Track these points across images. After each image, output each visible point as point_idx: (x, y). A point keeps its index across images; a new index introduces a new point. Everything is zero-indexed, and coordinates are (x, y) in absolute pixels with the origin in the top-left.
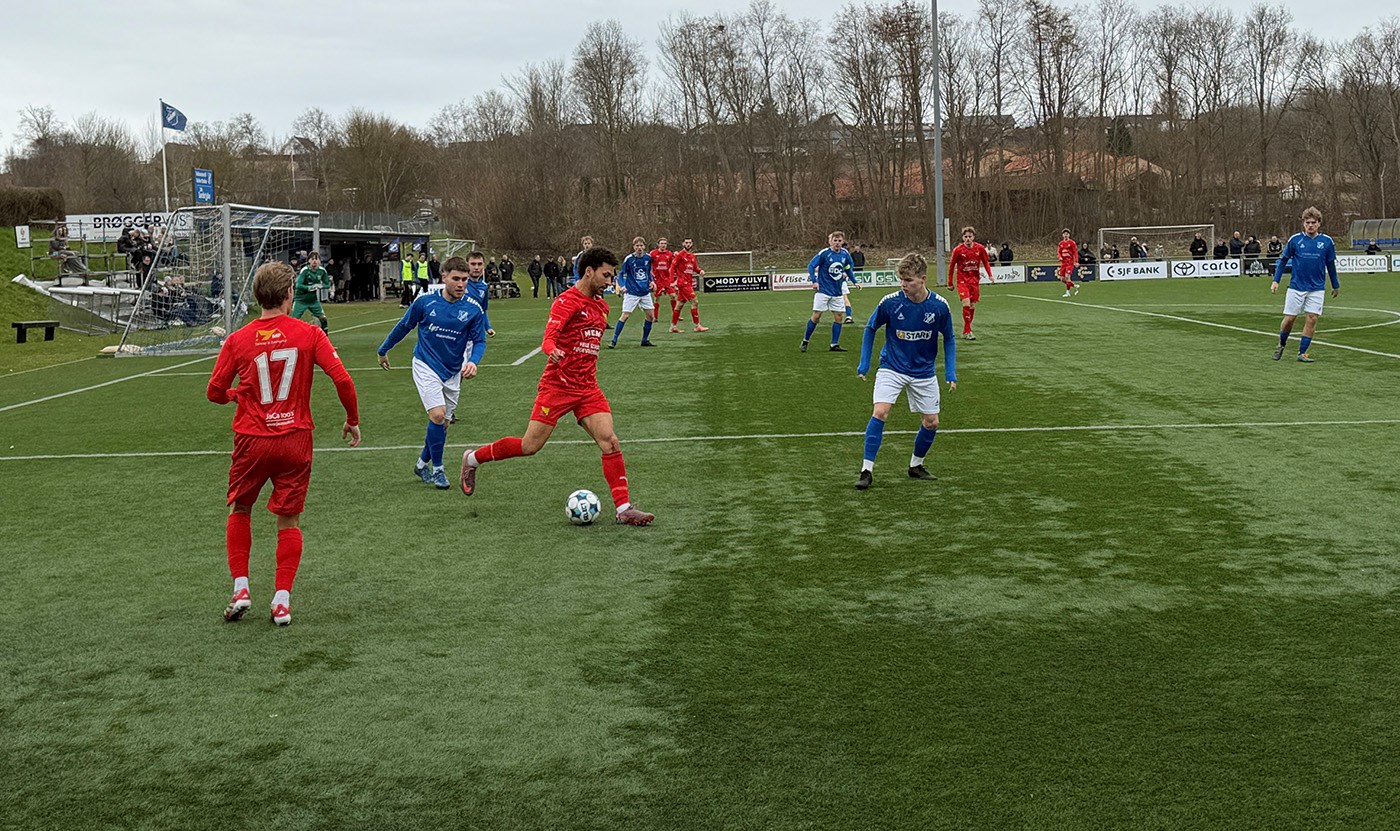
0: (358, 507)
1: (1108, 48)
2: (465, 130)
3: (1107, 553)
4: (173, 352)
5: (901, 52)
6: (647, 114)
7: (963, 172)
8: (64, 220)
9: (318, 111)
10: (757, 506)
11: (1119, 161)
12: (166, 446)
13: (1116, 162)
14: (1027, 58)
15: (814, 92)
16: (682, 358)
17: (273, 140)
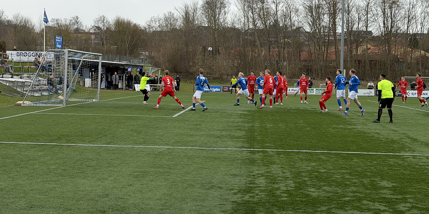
0: (110, 169)
1: (411, 7)
2: (159, 26)
3: (408, 205)
4: (43, 105)
5: (329, 4)
6: (229, 23)
7: (351, 52)
8: (6, 52)
9: (103, 16)
10: (267, 177)
11: (414, 51)
12: (38, 141)
13: (412, 51)
14: (379, 9)
15: (295, 18)
16: (239, 118)
17: (86, 26)
